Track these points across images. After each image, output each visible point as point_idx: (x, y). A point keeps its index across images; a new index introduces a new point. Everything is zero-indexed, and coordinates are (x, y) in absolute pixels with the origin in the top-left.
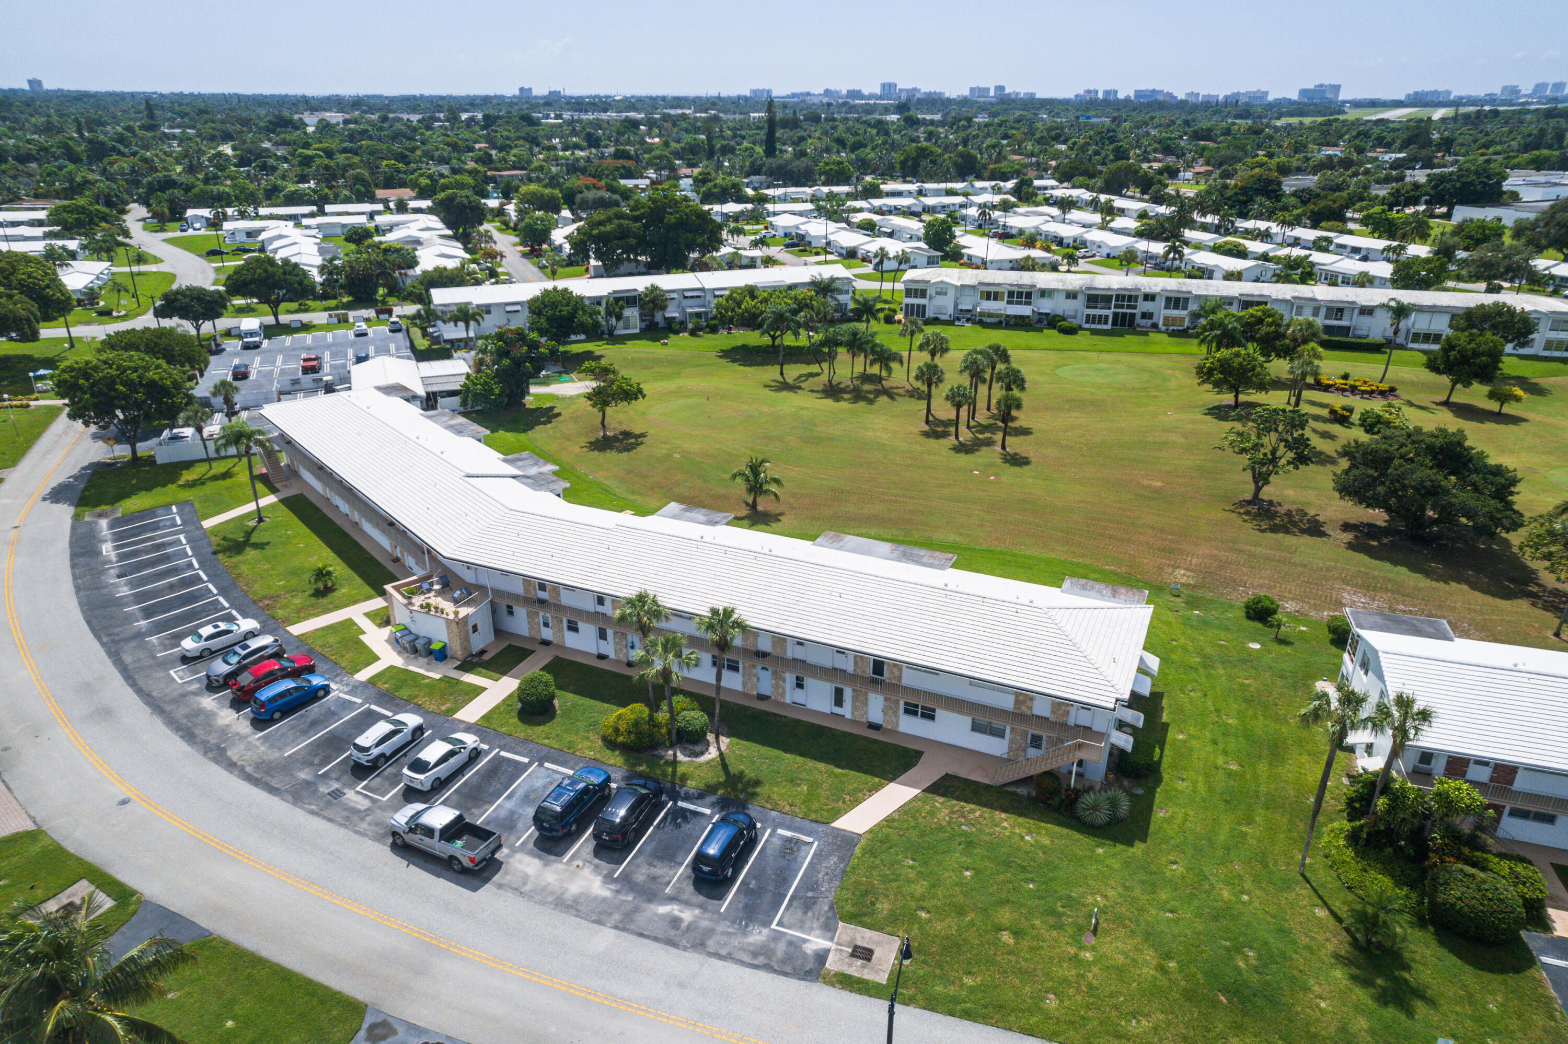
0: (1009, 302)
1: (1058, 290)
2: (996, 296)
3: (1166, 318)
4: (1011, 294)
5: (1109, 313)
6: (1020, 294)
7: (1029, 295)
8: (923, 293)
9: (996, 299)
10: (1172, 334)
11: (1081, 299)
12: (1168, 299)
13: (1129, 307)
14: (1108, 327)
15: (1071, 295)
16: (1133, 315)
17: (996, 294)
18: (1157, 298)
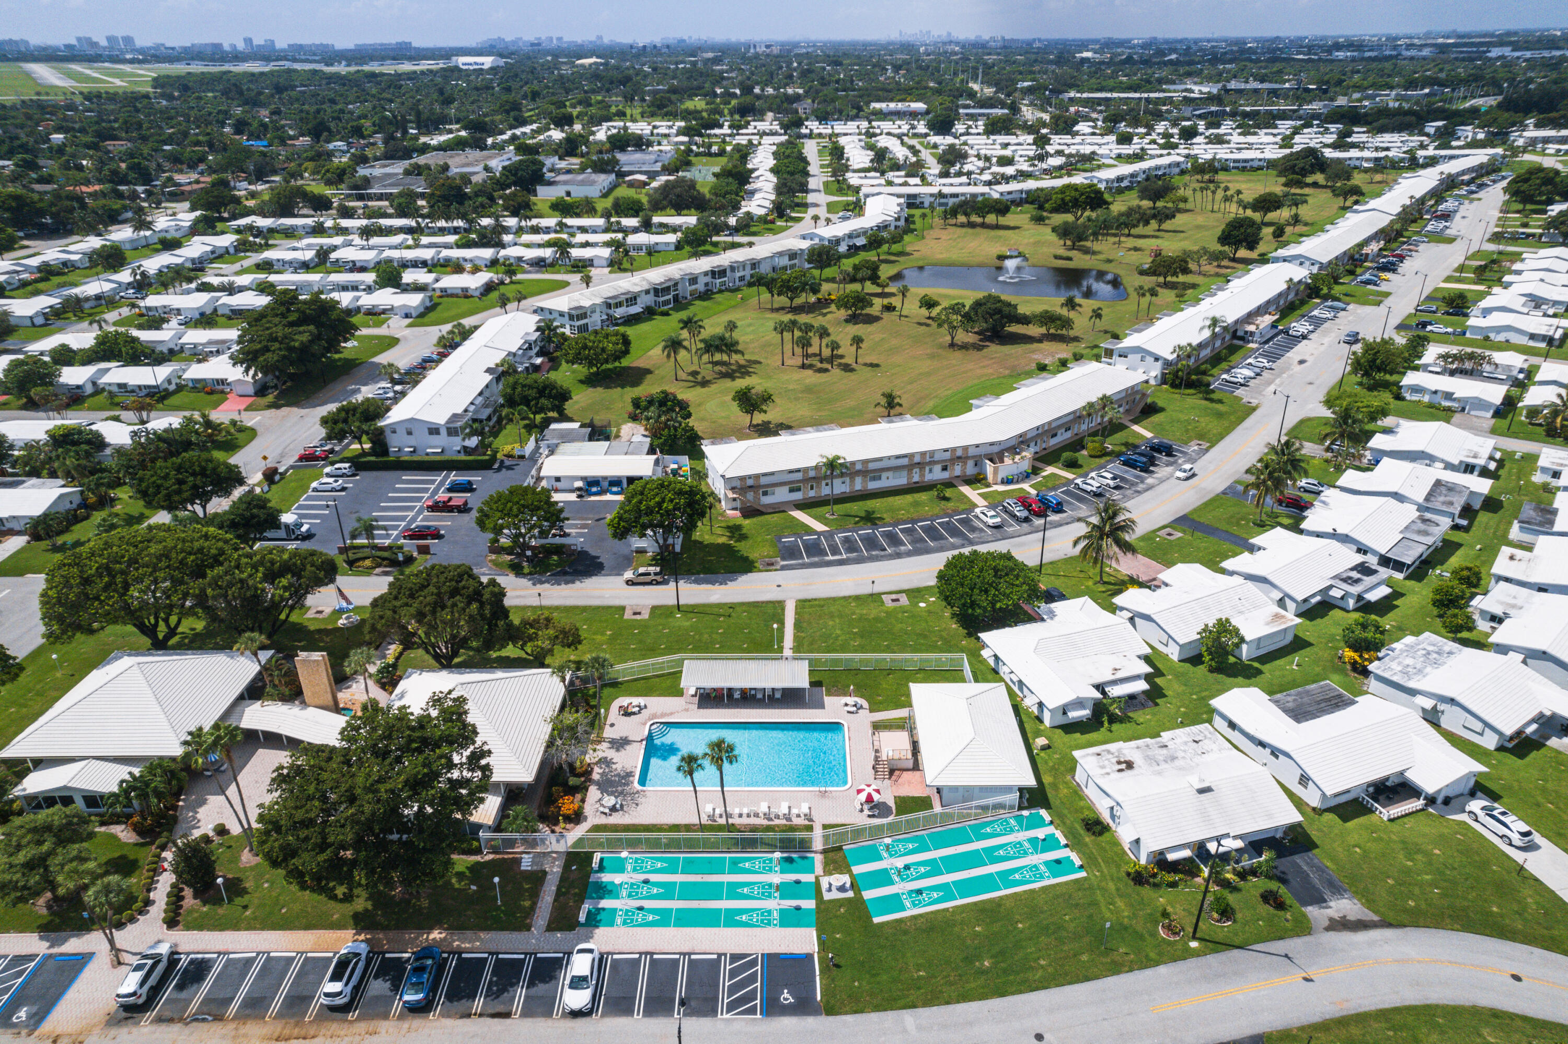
0: (628, 306)
1: (640, 291)
2: (620, 304)
3: (689, 291)
5: (669, 296)
6: (631, 297)
7: (635, 296)
8: (585, 315)
9: (622, 306)
10: (699, 299)
11: (652, 291)
12: (688, 279)
13: (675, 291)
15: (647, 292)
16: (677, 294)
18: (680, 282)
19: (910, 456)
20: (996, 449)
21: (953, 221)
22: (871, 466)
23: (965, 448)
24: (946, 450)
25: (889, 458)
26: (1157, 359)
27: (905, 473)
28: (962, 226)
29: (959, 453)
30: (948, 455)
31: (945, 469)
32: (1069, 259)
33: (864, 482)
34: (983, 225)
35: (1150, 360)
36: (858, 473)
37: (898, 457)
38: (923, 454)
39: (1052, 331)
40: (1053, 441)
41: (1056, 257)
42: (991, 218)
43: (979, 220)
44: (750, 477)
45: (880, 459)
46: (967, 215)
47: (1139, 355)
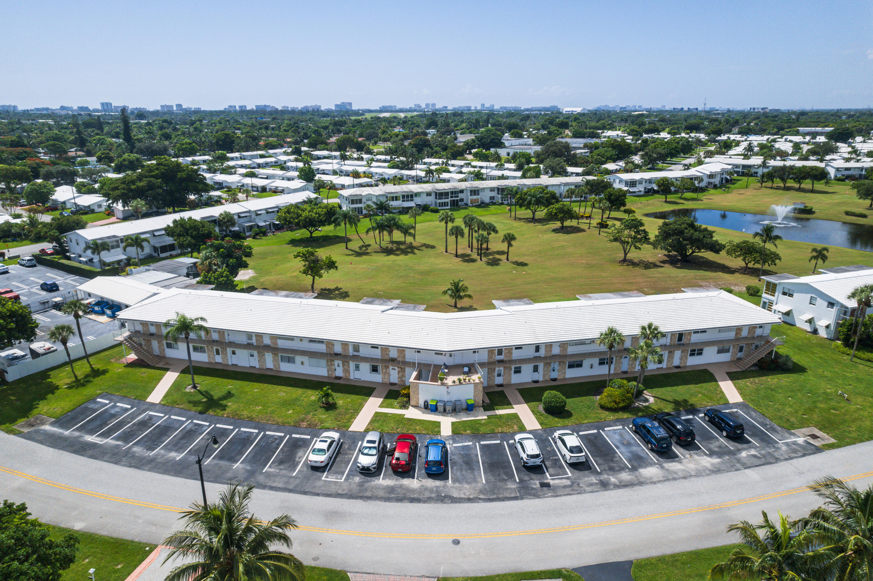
0: (403, 201)
1: (423, 192)
2: (397, 198)
3: (471, 200)
4: (403, 196)
5: (448, 200)
6: (408, 196)
7: (412, 196)
8: (360, 201)
9: (396, 200)
10: (476, 206)
11: (433, 195)
12: (471, 191)
13: (455, 197)
14: (449, 207)
15: (429, 194)
16: (457, 200)
17: (396, 197)
18: (465, 192)
19: (330, 343)
21: (769, 184)
22: (281, 344)
23: (402, 350)
24: (374, 347)
25: (301, 339)
26: (831, 305)
27: (323, 362)
28: (778, 188)
29: (393, 354)
30: (377, 354)
31: (375, 369)
33: (274, 360)
34: (800, 190)
35: (821, 303)
36: (267, 348)
37: (312, 341)
38: (345, 344)
42: (807, 184)
43: (797, 186)
44: (152, 324)
45: (291, 338)
46: (783, 180)
47: (809, 296)
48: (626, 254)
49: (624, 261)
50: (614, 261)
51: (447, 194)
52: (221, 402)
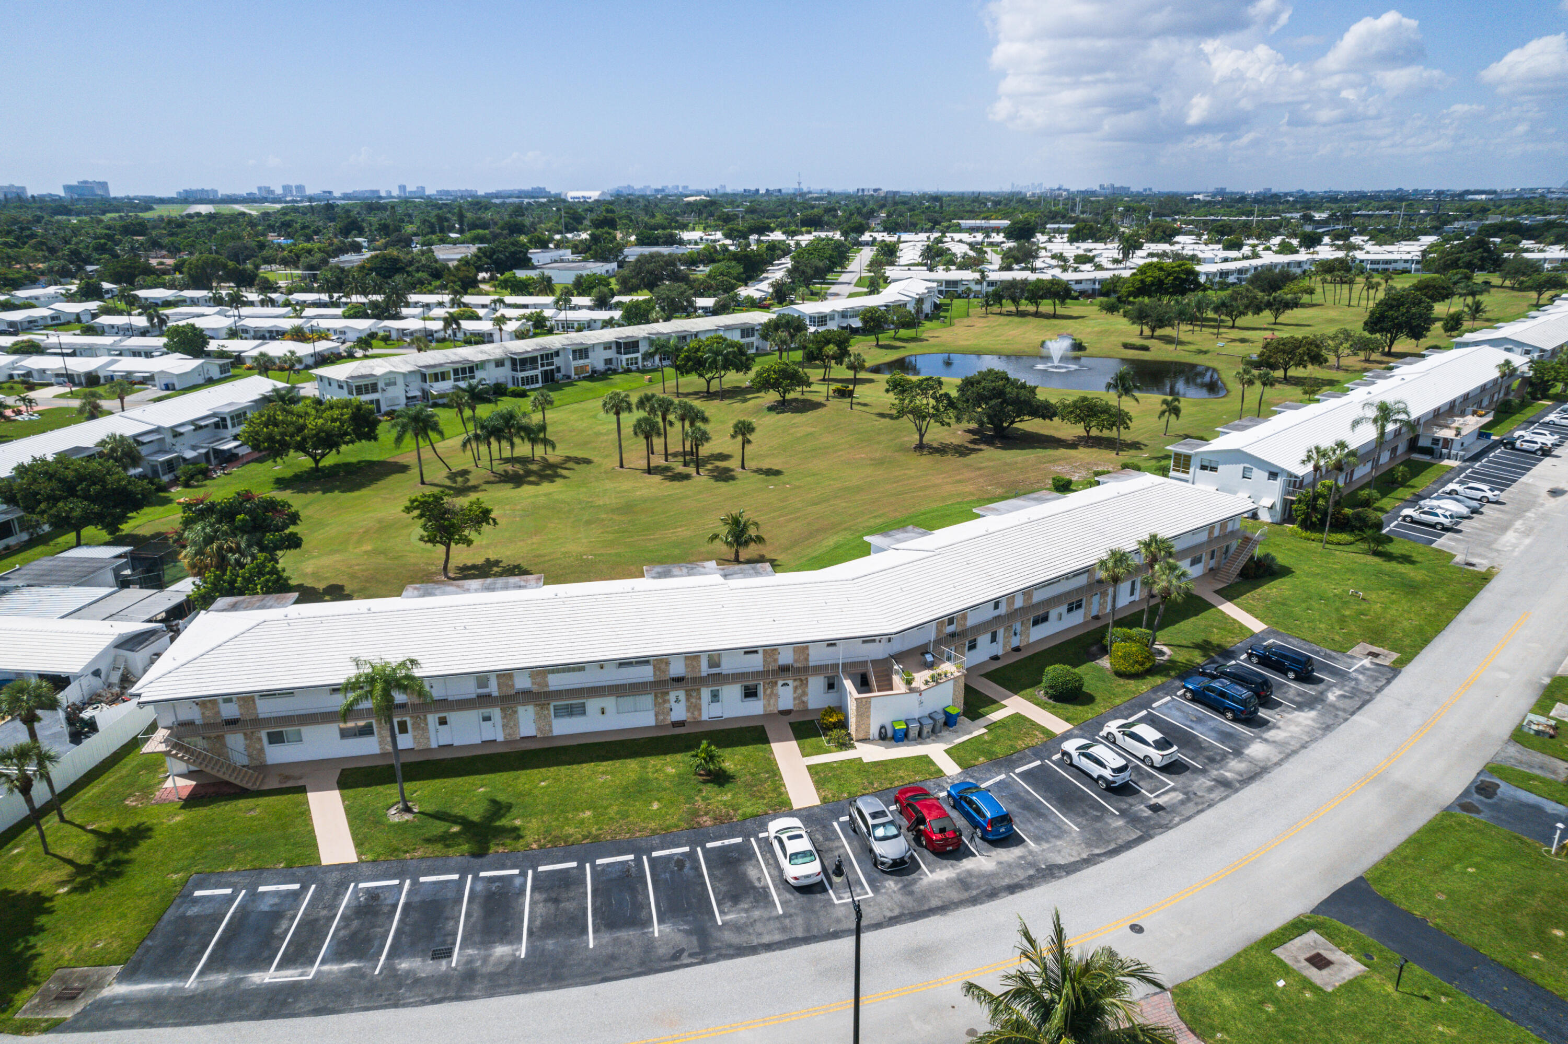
0: (456, 380)
1: (488, 361)
2: (443, 376)
3: (576, 368)
4: (456, 371)
5: (537, 372)
6: (464, 370)
7: (471, 370)
8: (374, 388)
9: (443, 379)
10: (585, 378)
11: (508, 364)
12: (574, 352)
13: (548, 365)
14: (540, 385)
15: (499, 363)
16: (552, 370)
17: (443, 373)
18: (561, 353)
19: (660, 662)
20: (878, 651)
21: (996, 309)
22: (555, 682)
23: (802, 648)
24: (750, 651)
25: (601, 664)
26: (1273, 475)
27: (647, 700)
28: (1009, 314)
29: (786, 658)
30: (756, 663)
31: (750, 693)
32: (1145, 348)
33: (539, 717)
34: (1037, 315)
35: (1260, 475)
36: (527, 696)
37: (624, 663)
38: (692, 658)
39: (1094, 432)
40: (1038, 633)
41: (1126, 346)
42: (1046, 306)
43: (1032, 308)
44: (228, 698)
45: (578, 667)
46: (1015, 301)
47: (1241, 466)
48: (922, 436)
49: (921, 447)
50: (903, 449)
51: (533, 360)
52: (498, 823)
